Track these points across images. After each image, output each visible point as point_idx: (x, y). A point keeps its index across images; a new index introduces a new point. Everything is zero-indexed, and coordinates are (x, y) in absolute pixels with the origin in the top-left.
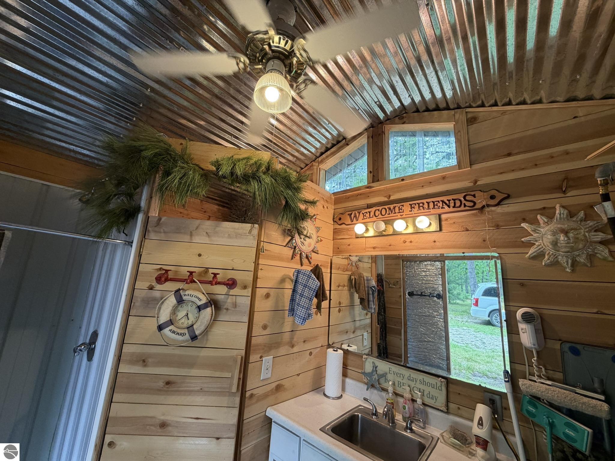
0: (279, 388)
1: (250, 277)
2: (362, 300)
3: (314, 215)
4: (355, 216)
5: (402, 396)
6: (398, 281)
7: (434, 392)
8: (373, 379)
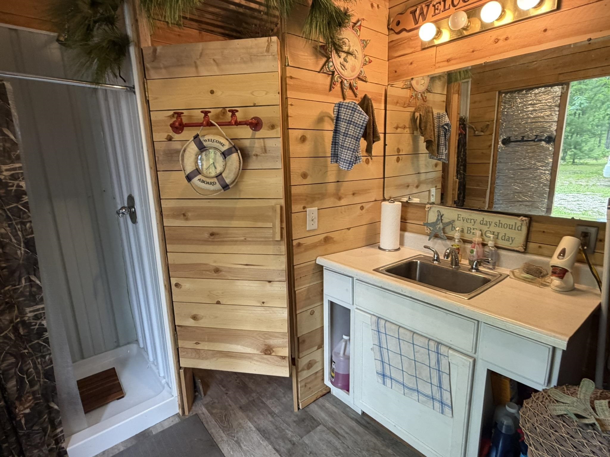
0: (327, 240)
1: (276, 113)
2: (429, 143)
3: (358, 21)
4: (422, 13)
5: (470, 242)
6: (488, 125)
7: (510, 233)
8: (438, 229)
